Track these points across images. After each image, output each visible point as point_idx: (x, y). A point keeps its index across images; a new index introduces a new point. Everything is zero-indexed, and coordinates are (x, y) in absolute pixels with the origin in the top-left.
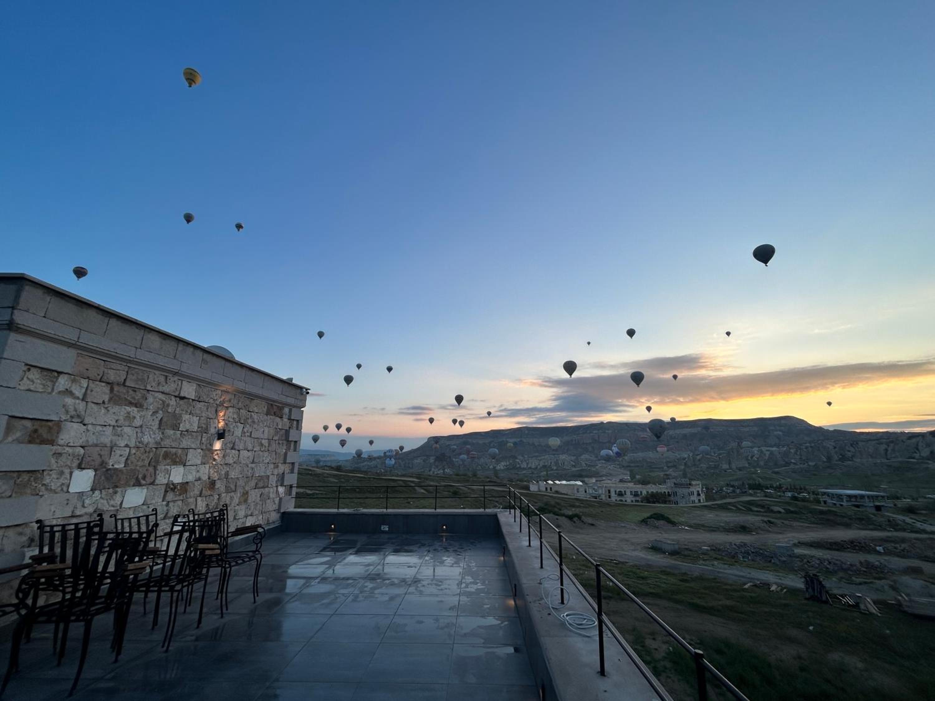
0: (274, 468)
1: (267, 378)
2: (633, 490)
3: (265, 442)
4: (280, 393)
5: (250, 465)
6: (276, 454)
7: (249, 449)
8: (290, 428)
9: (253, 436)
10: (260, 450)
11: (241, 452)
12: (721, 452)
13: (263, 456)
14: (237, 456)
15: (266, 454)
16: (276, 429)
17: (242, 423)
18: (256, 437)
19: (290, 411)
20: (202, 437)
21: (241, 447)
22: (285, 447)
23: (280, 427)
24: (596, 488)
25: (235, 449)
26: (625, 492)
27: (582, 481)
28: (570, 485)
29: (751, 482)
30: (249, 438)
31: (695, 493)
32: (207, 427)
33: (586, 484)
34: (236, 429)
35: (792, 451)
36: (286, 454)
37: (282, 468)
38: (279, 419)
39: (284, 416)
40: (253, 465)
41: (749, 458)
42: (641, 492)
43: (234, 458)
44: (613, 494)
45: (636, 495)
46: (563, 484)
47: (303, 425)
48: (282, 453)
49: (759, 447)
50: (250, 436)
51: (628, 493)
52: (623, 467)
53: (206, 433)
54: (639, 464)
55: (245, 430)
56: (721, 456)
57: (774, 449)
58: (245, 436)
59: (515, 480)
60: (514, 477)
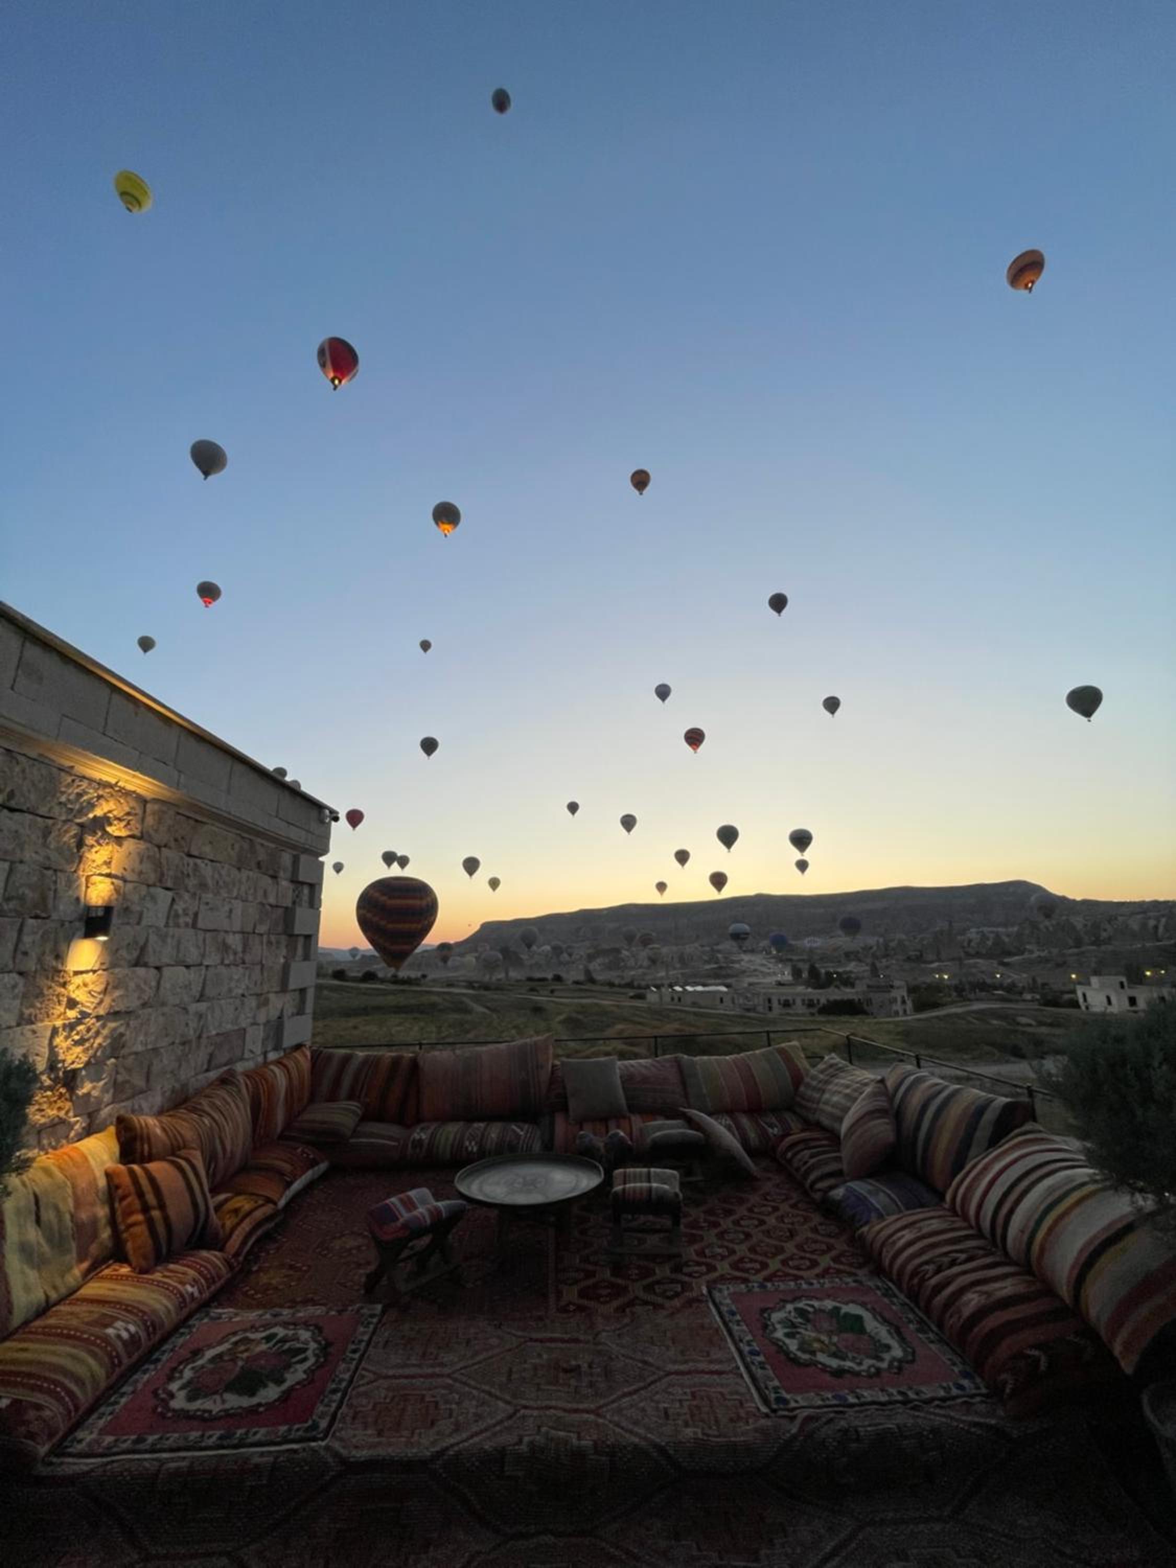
0: (259, 1007)
1: (239, 768)
2: (807, 997)
3: (234, 941)
4: (274, 814)
5: (193, 1007)
6: (262, 969)
7: (189, 961)
8: (294, 903)
9: (200, 924)
10: (222, 963)
11: (167, 972)
12: (924, 935)
13: (231, 979)
14: (154, 984)
15: (237, 973)
16: (262, 904)
17: (167, 889)
18: (211, 926)
19: (296, 861)
20: (20, 931)
21: (166, 954)
22: (284, 951)
23: (272, 900)
24: (749, 995)
25: (146, 965)
26: (794, 1001)
27: (727, 986)
28: (709, 992)
29: (970, 979)
30: (191, 931)
31: (899, 1000)
32: (44, 898)
33: (735, 990)
34: (149, 904)
35: (1027, 932)
36: (286, 969)
37: (279, 1003)
38: (269, 881)
39: (281, 874)
40: (203, 1006)
41: (965, 944)
42: (818, 1001)
43: (143, 991)
44: (775, 1004)
45: (810, 1004)
46: (698, 992)
47: (323, 897)
48: (278, 967)
49: (979, 927)
50: (194, 925)
51: (799, 1002)
52: (783, 960)
53: (36, 917)
54: (806, 957)
55: (179, 907)
57: (1000, 929)
58: (177, 925)
59: (620, 986)
60: (617, 982)
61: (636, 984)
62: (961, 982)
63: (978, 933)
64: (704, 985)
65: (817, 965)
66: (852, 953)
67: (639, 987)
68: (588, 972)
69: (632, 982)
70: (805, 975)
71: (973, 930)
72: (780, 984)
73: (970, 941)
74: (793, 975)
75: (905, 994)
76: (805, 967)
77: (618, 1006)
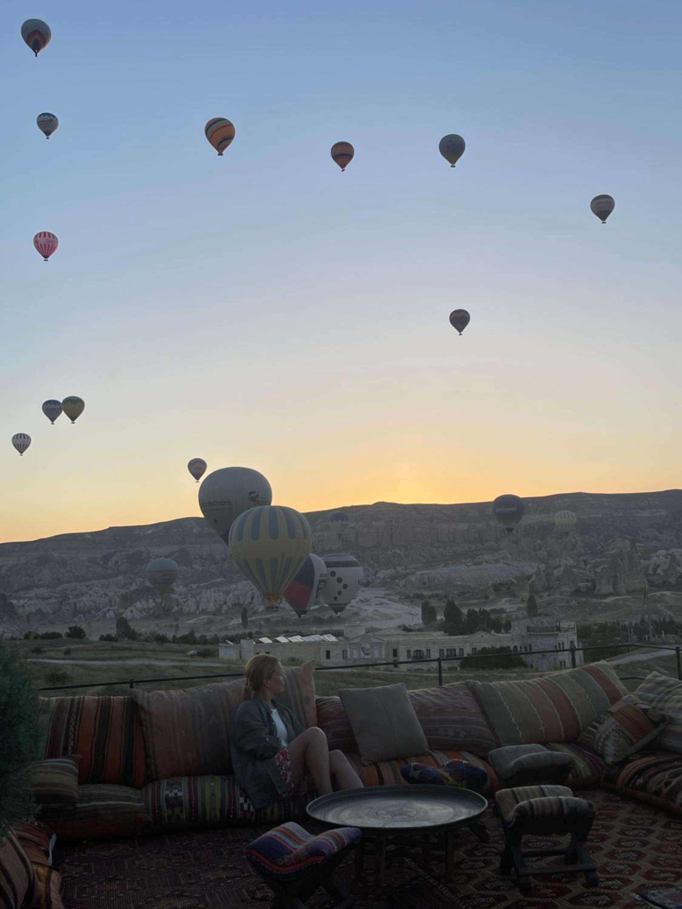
2: (445, 647)
12: (598, 560)
24: (367, 646)
26: (428, 652)
27: (337, 634)
28: (309, 643)
29: (655, 617)
31: (567, 646)
33: (347, 639)
41: (650, 572)
42: (461, 650)
44: (403, 657)
45: (451, 655)
46: (296, 643)
49: (668, 549)
51: (434, 653)
52: (408, 597)
54: (440, 592)
56: (598, 570)
59: (175, 640)
60: (170, 635)
61: (197, 635)
62: (643, 621)
63: (666, 556)
64: (302, 635)
65: (457, 603)
66: (501, 584)
67: (204, 641)
68: (122, 623)
69: (192, 633)
70: (440, 617)
71: (662, 552)
72: (406, 629)
73: (656, 567)
74: (423, 618)
75: (575, 638)
76: (439, 605)
77: (181, 668)
